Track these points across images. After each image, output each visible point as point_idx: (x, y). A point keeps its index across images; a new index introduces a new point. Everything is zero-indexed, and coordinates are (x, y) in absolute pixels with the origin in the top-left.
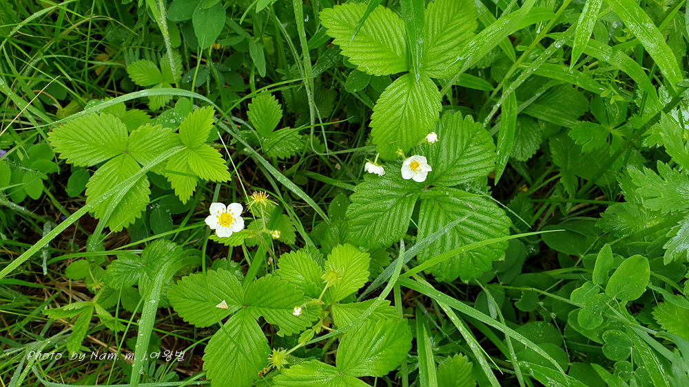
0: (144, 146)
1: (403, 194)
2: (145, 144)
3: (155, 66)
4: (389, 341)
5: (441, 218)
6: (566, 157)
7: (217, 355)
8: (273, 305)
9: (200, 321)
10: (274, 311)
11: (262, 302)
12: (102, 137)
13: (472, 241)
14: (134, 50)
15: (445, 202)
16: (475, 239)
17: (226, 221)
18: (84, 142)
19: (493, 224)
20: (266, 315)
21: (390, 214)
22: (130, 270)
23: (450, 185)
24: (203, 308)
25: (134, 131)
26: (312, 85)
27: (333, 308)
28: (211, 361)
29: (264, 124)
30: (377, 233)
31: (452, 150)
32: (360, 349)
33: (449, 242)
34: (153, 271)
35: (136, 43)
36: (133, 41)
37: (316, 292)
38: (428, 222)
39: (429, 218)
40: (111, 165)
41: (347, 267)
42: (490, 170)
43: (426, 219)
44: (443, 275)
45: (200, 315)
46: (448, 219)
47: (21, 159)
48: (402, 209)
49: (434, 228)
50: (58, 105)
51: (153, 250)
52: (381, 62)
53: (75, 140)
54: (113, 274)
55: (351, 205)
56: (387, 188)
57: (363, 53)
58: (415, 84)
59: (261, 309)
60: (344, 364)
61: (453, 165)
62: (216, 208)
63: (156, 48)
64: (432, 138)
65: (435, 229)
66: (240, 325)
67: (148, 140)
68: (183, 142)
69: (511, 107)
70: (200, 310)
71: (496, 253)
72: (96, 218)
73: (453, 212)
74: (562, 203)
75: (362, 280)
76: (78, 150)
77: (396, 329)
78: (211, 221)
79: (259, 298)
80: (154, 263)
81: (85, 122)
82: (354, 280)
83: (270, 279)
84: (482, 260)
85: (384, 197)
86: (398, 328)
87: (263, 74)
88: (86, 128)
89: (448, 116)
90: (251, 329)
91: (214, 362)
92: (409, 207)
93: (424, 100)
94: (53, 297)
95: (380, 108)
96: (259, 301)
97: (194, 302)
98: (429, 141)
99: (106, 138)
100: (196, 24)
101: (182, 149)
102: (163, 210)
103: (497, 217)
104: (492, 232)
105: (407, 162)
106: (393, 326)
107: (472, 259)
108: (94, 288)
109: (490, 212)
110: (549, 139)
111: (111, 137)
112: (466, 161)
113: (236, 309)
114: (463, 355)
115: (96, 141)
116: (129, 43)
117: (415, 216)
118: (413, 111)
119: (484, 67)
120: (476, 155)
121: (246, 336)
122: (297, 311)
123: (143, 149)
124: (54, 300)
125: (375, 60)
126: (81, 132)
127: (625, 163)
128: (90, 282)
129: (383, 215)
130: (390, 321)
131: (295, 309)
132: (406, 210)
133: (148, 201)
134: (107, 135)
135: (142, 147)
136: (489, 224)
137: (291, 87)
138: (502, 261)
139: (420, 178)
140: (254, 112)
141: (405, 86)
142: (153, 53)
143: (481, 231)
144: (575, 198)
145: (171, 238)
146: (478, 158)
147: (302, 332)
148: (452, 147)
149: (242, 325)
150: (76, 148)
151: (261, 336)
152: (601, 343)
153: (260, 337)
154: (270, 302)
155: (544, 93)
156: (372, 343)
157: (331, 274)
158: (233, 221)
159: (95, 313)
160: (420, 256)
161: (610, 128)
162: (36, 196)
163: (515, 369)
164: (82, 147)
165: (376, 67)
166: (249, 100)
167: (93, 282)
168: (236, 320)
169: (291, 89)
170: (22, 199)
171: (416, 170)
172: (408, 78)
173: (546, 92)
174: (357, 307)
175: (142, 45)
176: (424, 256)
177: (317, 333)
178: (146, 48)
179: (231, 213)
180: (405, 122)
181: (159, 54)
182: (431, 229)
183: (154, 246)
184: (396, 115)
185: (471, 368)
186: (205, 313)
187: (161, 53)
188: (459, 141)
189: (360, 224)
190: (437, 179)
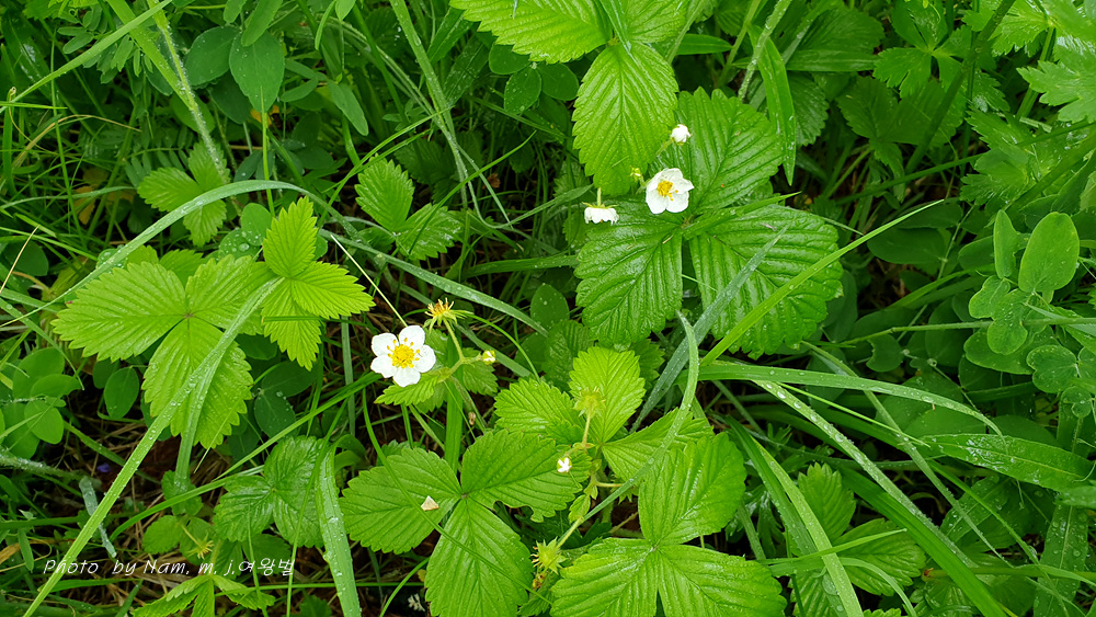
0: (216, 297)
1: (657, 241)
2: (216, 292)
3: (184, 174)
4: (712, 473)
5: (729, 258)
6: (871, 119)
7: (448, 585)
8: (511, 477)
9: (401, 541)
10: (514, 486)
11: (491, 479)
12: (142, 302)
13: (787, 279)
14: (140, 157)
15: (727, 233)
16: (791, 275)
17: (403, 359)
18: (116, 319)
19: (812, 243)
20: (504, 496)
21: (646, 278)
22: (255, 503)
23: (724, 204)
24: (398, 520)
25: (190, 278)
26: (449, 121)
27: (606, 452)
28: (439, 598)
29: (389, 212)
30: (635, 314)
31: (709, 150)
32: (673, 498)
33: (753, 292)
34: (292, 493)
35: (139, 146)
36: (133, 145)
37: (573, 435)
38: (712, 270)
39: (711, 263)
40: (173, 343)
41: (607, 382)
42: (777, 163)
43: (706, 268)
44: (759, 346)
45: (396, 532)
46: (742, 258)
47: (11, 387)
48: (664, 264)
49: (723, 276)
50: (40, 286)
51: (280, 459)
52: (563, 38)
53: (100, 319)
54: (229, 518)
55: (581, 284)
56: (628, 240)
57: (532, 32)
58: (626, 60)
59: (491, 490)
60: (657, 531)
61: (720, 172)
62: (382, 343)
63: (175, 146)
64: (681, 133)
65: (726, 281)
66: (466, 528)
67: (218, 285)
68: (276, 271)
69: (772, 63)
70: (394, 524)
71: (828, 286)
72: (175, 435)
73: (745, 244)
74: (887, 190)
75: (635, 395)
76: (110, 335)
77: (715, 451)
78: (382, 366)
79: (483, 475)
80: (289, 481)
81: (107, 286)
82: (624, 399)
83: (491, 438)
84: (811, 306)
85: (627, 257)
86: (718, 450)
87: (364, 130)
88: (110, 296)
89: (686, 99)
90: (487, 526)
91: (444, 599)
92: (674, 258)
93: (647, 81)
94: (131, 596)
95: (583, 114)
96: (484, 480)
97: (381, 516)
98: (678, 140)
99: (149, 302)
100: (240, 77)
101: (279, 283)
102: (271, 395)
103: (814, 231)
104: (812, 255)
105: (652, 186)
106: (708, 449)
107: (796, 307)
108: (200, 555)
109: (801, 226)
110: (836, 99)
111: (157, 298)
112: (736, 161)
113: (451, 503)
114: (821, 465)
115: (134, 312)
116: (128, 149)
117: (688, 268)
118: (635, 103)
119: (705, 19)
120: (749, 146)
121: (483, 541)
122: (564, 465)
123: (215, 302)
124: (136, 599)
125: (555, 37)
126: (106, 304)
127: (969, 95)
128: (190, 545)
129: (636, 283)
130: (702, 441)
131: (560, 462)
132: (670, 264)
133: (251, 381)
134: (148, 296)
135: (213, 300)
136: (805, 245)
137: (413, 139)
138: (840, 297)
139: (679, 204)
140: (368, 196)
141: (611, 66)
142: (172, 154)
143: (796, 259)
144: (906, 174)
145: (302, 431)
146: (754, 150)
147: (570, 504)
148: (708, 146)
149: (470, 525)
150: (106, 333)
151: (504, 532)
152: (1028, 373)
153: (505, 535)
154: (503, 475)
155: (808, 32)
156: (687, 483)
157: (587, 398)
158: (416, 356)
159: (217, 590)
160: (716, 327)
161: (930, 50)
162: (54, 438)
163: (912, 455)
164: (115, 327)
165: (558, 49)
166: (354, 180)
167: (194, 545)
168: (457, 522)
169: (414, 142)
170: (33, 450)
171: (669, 193)
172: (611, 54)
173: (811, 28)
174: (643, 438)
175: (150, 147)
176: (722, 325)
177: (594, 497)
178: (159, 149)
179: (408, 344)
180: (629, 125)
181: (182, 154)
182: (719, 281)
183: (278, 454)
184: (612, 116)
185: (839, 481)
186: (404, 526)
187: (184, 150)
188: (716, 133)
189: (604, 310)
190: (700, 202)
